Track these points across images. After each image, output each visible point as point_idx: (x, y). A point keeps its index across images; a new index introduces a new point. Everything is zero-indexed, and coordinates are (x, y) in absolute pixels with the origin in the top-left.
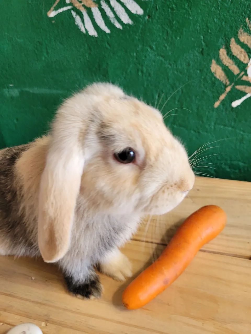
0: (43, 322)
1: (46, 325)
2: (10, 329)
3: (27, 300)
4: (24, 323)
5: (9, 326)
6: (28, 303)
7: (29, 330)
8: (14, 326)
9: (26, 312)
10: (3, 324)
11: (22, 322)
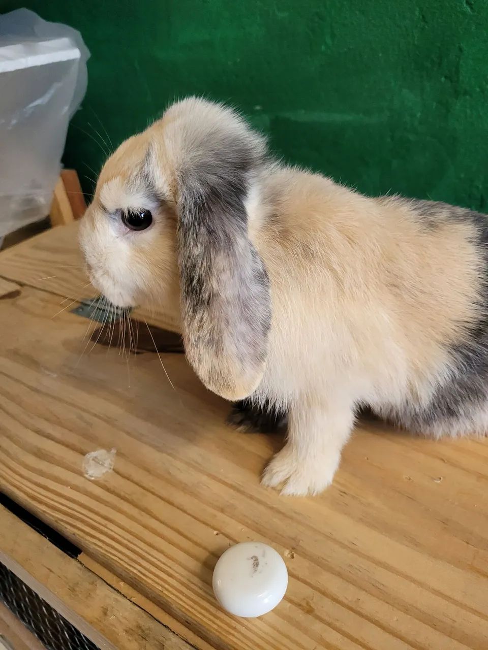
0: (288, 549)
1: (292, 557)
2: (230, 546)
3: (259, 502)
4: (252, 540)
5: (227, 541)
6: (262, 508)
7: (264, 556)
8: (237, 542)
9: (257, 523)
10: (217, 534)
11: (250, 539)
